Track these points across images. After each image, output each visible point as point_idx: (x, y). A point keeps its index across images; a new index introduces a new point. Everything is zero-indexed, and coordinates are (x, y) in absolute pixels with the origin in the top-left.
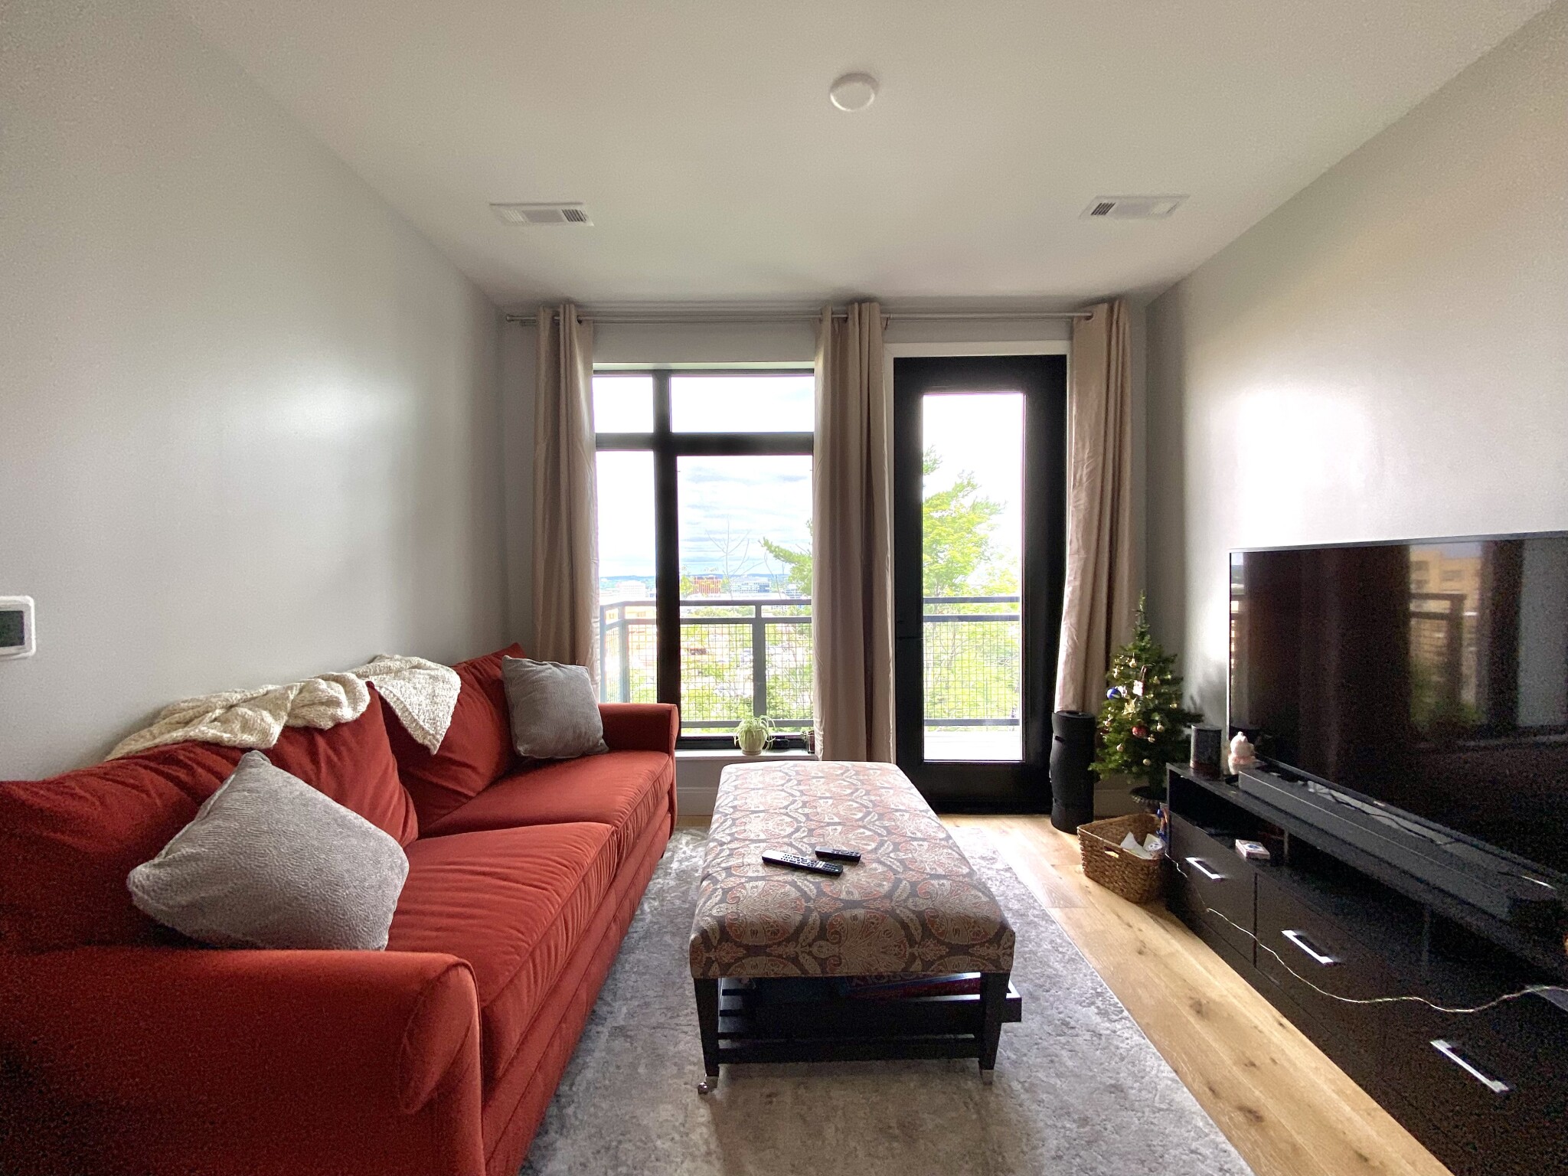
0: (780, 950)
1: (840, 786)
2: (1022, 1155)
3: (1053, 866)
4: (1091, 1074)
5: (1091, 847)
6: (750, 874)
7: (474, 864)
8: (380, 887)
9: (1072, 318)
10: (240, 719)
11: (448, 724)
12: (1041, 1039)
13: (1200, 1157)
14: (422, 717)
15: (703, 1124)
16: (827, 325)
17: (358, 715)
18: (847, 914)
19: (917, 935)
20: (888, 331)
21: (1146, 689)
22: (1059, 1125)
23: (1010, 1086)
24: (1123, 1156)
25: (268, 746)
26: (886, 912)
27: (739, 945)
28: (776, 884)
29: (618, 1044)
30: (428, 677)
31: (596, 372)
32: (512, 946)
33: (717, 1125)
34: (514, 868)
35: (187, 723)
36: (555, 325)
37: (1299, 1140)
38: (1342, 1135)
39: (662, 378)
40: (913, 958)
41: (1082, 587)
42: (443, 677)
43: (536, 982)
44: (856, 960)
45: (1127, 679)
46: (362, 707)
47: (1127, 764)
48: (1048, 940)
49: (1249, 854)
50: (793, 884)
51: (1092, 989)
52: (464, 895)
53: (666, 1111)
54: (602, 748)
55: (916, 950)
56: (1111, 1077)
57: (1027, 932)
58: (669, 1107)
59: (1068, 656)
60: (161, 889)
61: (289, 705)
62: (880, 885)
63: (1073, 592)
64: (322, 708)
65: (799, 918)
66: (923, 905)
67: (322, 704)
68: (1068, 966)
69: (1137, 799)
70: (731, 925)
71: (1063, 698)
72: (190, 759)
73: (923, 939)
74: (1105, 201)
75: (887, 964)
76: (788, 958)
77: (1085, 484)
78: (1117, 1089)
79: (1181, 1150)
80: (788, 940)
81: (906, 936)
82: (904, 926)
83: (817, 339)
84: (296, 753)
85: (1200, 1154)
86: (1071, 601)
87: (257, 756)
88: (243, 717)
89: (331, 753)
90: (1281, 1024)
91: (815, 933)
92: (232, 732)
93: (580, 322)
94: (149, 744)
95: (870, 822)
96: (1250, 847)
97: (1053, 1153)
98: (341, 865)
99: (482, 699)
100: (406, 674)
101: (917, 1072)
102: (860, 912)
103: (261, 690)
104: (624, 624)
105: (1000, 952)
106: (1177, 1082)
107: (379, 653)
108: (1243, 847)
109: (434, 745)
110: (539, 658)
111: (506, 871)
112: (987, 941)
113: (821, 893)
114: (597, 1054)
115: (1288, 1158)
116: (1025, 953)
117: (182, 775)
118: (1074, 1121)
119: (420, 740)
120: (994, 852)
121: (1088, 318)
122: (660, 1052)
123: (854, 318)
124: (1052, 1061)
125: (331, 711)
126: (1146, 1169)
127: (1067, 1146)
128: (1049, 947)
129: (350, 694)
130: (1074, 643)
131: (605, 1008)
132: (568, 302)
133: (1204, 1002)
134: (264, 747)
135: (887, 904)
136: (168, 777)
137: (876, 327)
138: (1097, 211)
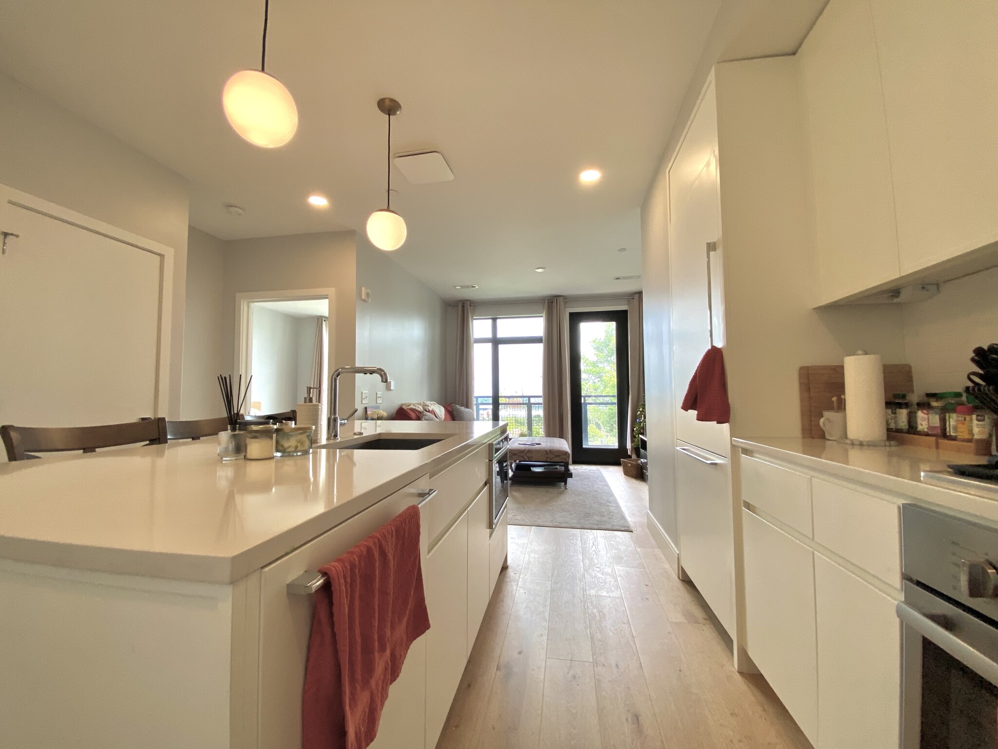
0: (520, 454)
9: (629, 299)
20: (567, 304)
27: (512, 453)
28: (520, 446)
30: (437, 406)
31: (475, 319)
36: (463, 306)
39: (494, 320)
42: (440, 407)
44: (535, 457)
74: (617, 277)
75: (542, 458)
76: (521, 456)
80: (521, 452)
83: (544, 307)
91: (527, 451)
93: (470, 306)
99: (449, 414)
100: (433, 405)
121: (633, 298)
123: (555, 302)
132: (468, 300)
137: (562, 303)
138: (616, 279)
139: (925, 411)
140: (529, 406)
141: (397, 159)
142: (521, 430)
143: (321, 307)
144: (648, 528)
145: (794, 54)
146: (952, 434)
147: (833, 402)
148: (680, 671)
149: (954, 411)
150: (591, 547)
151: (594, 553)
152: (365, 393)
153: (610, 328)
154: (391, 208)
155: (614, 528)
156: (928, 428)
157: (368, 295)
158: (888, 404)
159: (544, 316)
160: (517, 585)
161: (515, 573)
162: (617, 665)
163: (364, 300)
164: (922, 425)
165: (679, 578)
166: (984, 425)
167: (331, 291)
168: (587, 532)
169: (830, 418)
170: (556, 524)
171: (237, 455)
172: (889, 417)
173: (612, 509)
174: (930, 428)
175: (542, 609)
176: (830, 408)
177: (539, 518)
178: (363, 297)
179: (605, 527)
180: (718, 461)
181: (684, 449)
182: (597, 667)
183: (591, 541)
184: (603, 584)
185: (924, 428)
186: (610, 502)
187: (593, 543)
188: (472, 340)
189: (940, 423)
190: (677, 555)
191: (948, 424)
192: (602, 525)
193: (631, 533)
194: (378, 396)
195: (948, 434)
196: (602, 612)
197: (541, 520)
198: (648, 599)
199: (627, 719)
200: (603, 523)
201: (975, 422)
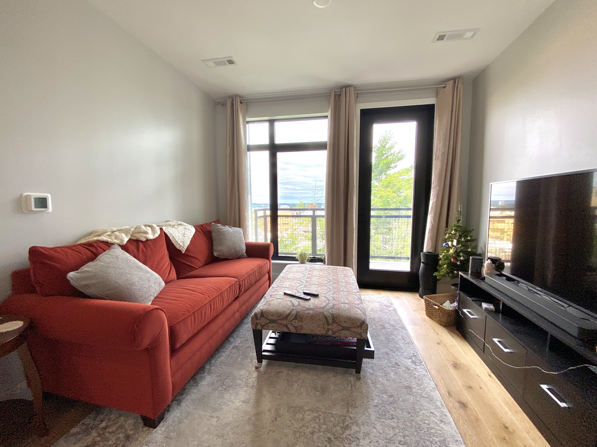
0: (281, 322)
1: (324, 273)
2: (362, 403)
3: (414, 310)
4: (400, 381)
5: (428, 304)
6: (278, 297)
7: (187, 287)
8: (148, 288)
9: (437, 88)
10: (115, 235)
11: (188, 243)
12: (385, 367)
13: (434, 415)
14: (179, 240)
15: (253, 377)
16: (332, 97)
17: (155, 237)
18: (306, 312)
19: (330, 321)
20: (358, 98)
21: (458, 243)
22: (381, 396)
23: (366, 381)
24: (402, 410)
25: (123, 244)
26: (320, 313)
27: (267, 319)
28: (285, 300)
29: (234, 351)
30: (183, 228)
32: (187, 310)
33: (258, 379)
34: (198, 288)
35: (99, 236)
36: (232, 104)
37: (480, 417)
38: (500, 418)
39: (272, 122)
40: (328, 330)
41: (437, 201)
42: (189, 228)
43: (195, 322)
44: (307, 329)
45: (451, 239)
46: (157, 235)
47: (448, 273)
48: (401, 336)
49: (485, 308)
50: (291, 301)
51: (413, 354)
52: (179, 294)
53: (243, 372)
54: (245, 256)
55: (330, 327)
56: (408, 384)
57: (393, 332)
58: (245, 371)
59: (430, 230)
60: (78, 279)
61: (131, 232)
62: (322, 304)
63: (433, 204)
64: (142, 234)
65: (289, 312)
66: (334, 311)
67: (142, 233)
68: (406, 345)
69: (453, 287)
70: (265, 312)
71: (427, 247)
72: (97, 246)
73: (332, 323)
74: (442, 34)
75: (319, 331)
76: (284, 325)
77: (440, 158)
78: (409, 388)
79: (427, 412)
80: (284, 319)
81: (326, 321)
82: (326, 318)
84: (132, 247)
85: (434, 414)
86: (432, 207)
87: (116, 246)
88: (116, 235)
89: (144, 248)
90: (490, 376)
91: (293, 317)
92: (111, 239)
93: (241, 103)
94: (87, 241)
95: (330, 285)
96: (487, 305)
97: (375, 404)
98: (135, 279)
99: (202, 236)
100: (176, 227)
101: (333, 372)
102: (311, 312)
103: (124, 228)
105: (362, 331)
106: (435, 389)
107: (169, 220)
108: (485, 305)
109: (183, 250)
110: (224, 224)
111: (195, 289)
112: (357, 326)
113: (299, 305)
114: (226, 353)
115: (472, 422)
116: (390, 339)
117: (94, 250)
118: (388, 396)
119: (178, 248)
120: (391, 304)
121: (444, 87)
122: (247, 355)
123: (343, 95)
124: (386, 375)
125: (145, 235)
126: (410, 416)
127: (381, 403)
128: (401, 338)
129: (153, 231)
130: (432, 224)
131: (233, 340)
133: (458, 363)
134: (121, 244)
135: (322, 310)
136: (89, 250)
137: (352, 97)
140: (314, 218)
159: (329, 116)
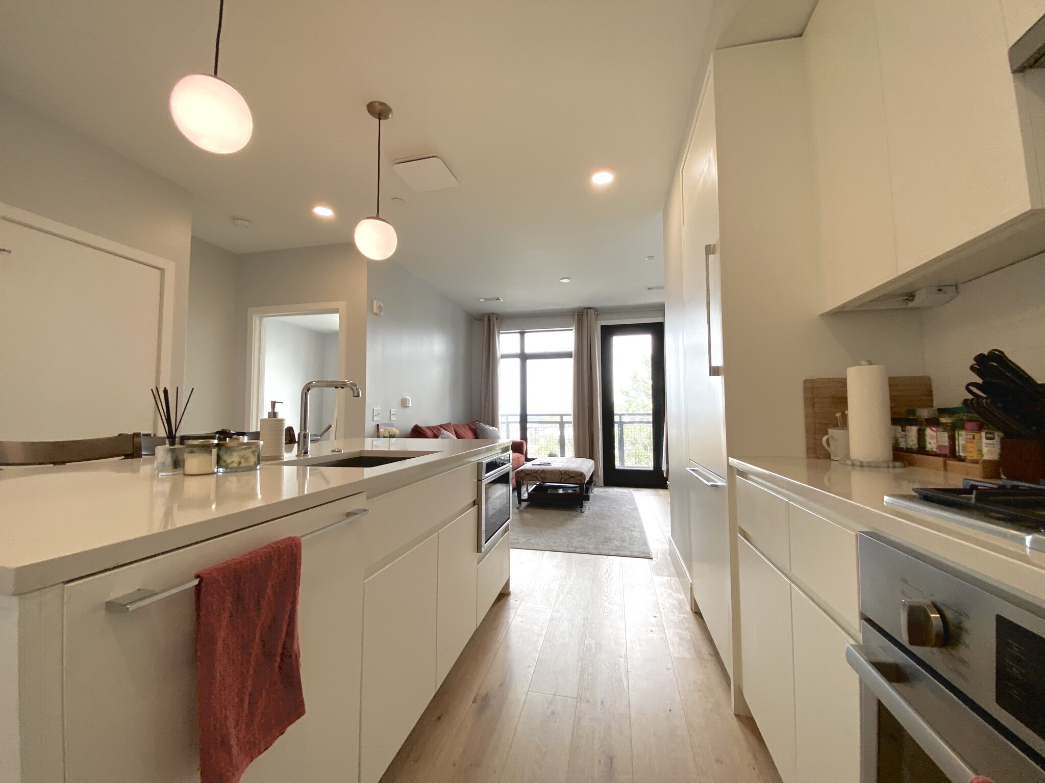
0: (533, 475)
16: (576, 316)
18: (548, 469)
19: (563, 474)
20: (597, 317)
26: (557, 469)
27: (525, 473)
31: (501, 333)
36: (489, 320)
39: (522, 334)
40: (562, 478)
44: (549, 478)
70: (523, 470)
76: (535, 477)
81: (561, 474)
82: (560, 472)
83: (573, 320)
93: (497, 319)
104: (508, 423)
105: (582, 478)
123: (585, 314)
132: (494, 314)
137: (593, 316)
138: (648, 289)
139: (934, 429)
140: (562, 424)
141: (397, 165)
142: (550, 450)
143: (333, 321)
144: (670, 555)
145: (800, 35)
146: (961, 454)
147: (836, 418)
148: (670, 711)
149: (963, 428)
150: (603, 574)
151: (605, 580)
152: (376, 410)
153: (645, 341)
154: (380, 216)
155: (633, 555)
156: (936, 448)
157: (380, 308)
158: (895, 421)
159: (574, 330)
160: (516, 612)
161: (516, 601)
162: (602, 702)
163: (376, 314)
164: (930, 443)
165: (692, 609)
166: (993, 444)
167: (341, 305)
168: (603, 558)
169: (834, 435)
170: (571, 549)
171: (175, 470)
172: (899, 435)
173: (635, 534)
174: (939, 447)
175: (536, 639)
176: (835, 425)
177: (555, 543)
178: (375, 310)
179: (622, 553)
180: (719, 483)
181: (693, 470)
182: (580, 703)
183: (605, 567)
184: (608, 614)
185: (932, 448)
186: (634, 527)
187: (607, 571)
188: (499, 355)
189: (949, 443)
190: (690, 585)
191: (957, 442)
192: (621, 550)
193: (650, 560)
194: (392, 413)
195: (957, 454)
196: (599, 644)
197: (556, 545)
198: (652, 631)
199: (600, 761)
200: (622, 549)
201: (984, 441)
